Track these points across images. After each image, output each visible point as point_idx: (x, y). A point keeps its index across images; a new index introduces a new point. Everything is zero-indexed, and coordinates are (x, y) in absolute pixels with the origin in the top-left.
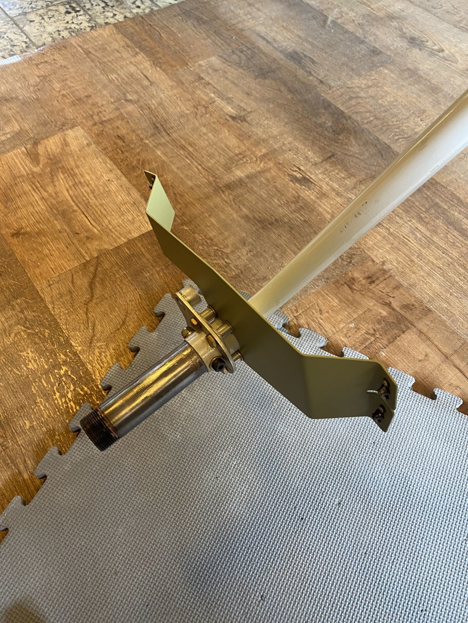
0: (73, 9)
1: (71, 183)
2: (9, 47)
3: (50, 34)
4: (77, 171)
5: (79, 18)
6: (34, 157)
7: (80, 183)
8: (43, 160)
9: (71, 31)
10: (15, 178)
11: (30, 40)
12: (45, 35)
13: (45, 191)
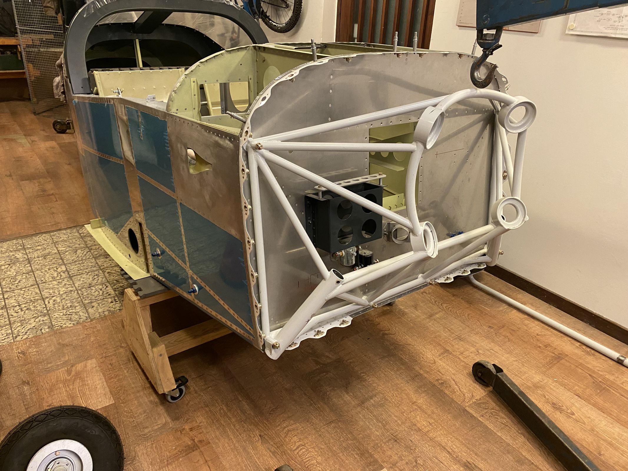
0: (115, 300)
1: (81, 384)
2: (78, 319)
3: (99, 313)
4: (86, 379)
5: (116, 305)
6: (69, 372)
7: (85, 384)
8: (73, 373)
9: (109, 311)
10: (57, 381)
11: (89, 316)
12: (97, 314)
13: (69, 387)
